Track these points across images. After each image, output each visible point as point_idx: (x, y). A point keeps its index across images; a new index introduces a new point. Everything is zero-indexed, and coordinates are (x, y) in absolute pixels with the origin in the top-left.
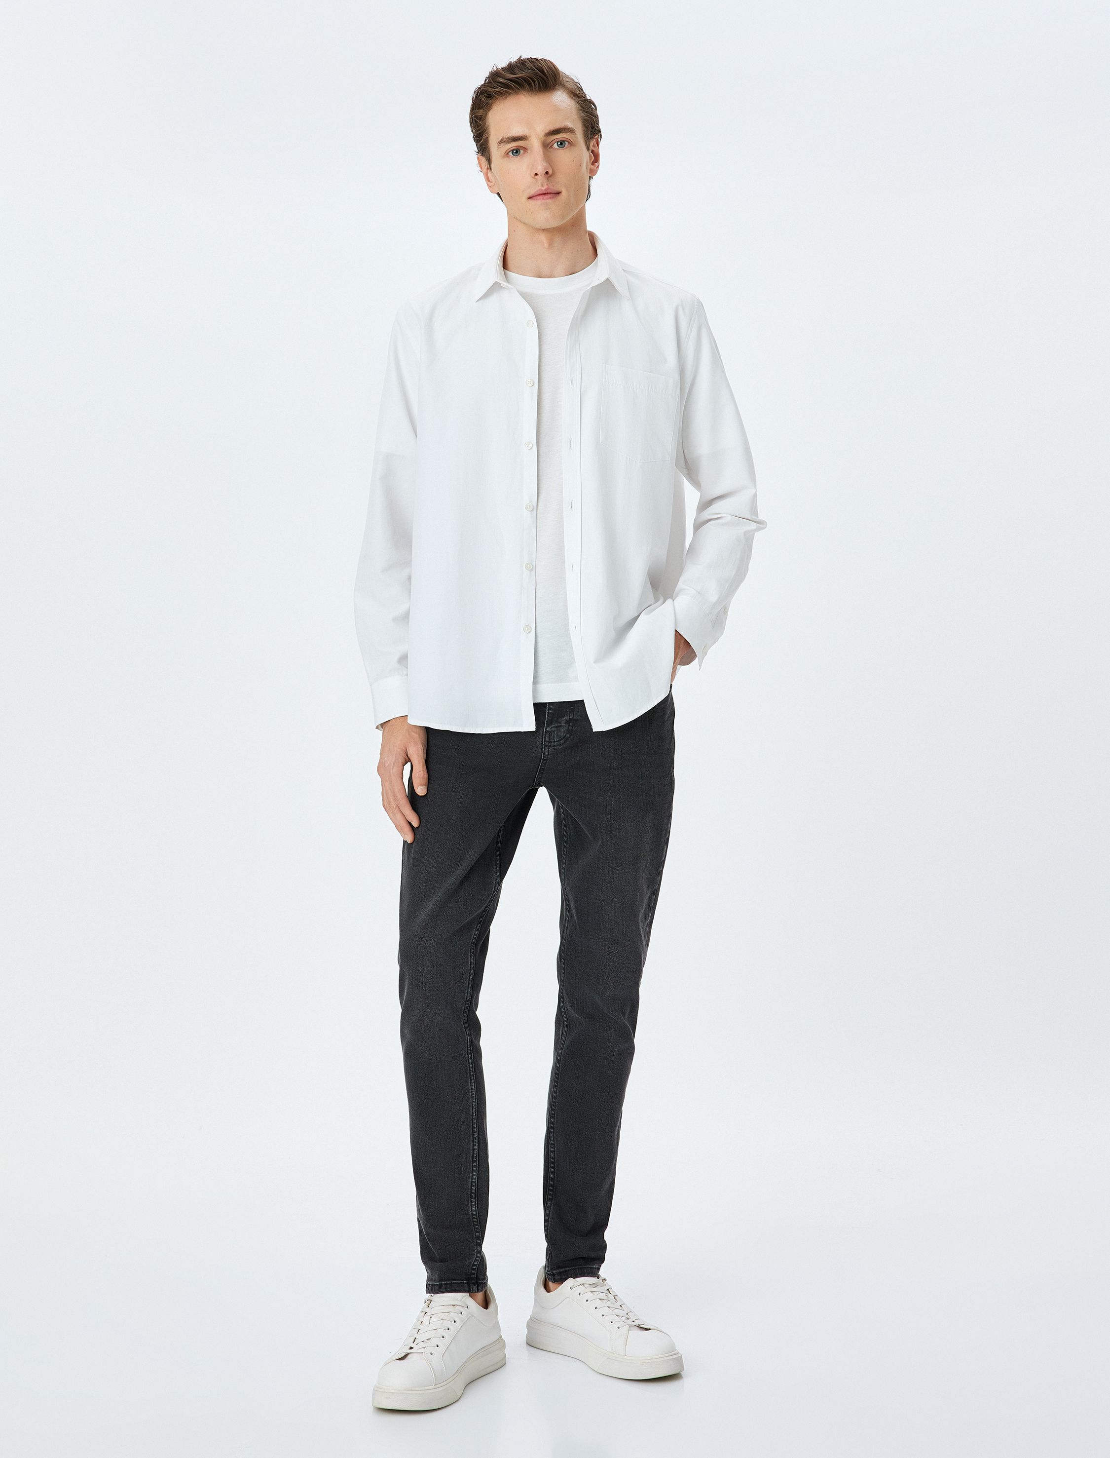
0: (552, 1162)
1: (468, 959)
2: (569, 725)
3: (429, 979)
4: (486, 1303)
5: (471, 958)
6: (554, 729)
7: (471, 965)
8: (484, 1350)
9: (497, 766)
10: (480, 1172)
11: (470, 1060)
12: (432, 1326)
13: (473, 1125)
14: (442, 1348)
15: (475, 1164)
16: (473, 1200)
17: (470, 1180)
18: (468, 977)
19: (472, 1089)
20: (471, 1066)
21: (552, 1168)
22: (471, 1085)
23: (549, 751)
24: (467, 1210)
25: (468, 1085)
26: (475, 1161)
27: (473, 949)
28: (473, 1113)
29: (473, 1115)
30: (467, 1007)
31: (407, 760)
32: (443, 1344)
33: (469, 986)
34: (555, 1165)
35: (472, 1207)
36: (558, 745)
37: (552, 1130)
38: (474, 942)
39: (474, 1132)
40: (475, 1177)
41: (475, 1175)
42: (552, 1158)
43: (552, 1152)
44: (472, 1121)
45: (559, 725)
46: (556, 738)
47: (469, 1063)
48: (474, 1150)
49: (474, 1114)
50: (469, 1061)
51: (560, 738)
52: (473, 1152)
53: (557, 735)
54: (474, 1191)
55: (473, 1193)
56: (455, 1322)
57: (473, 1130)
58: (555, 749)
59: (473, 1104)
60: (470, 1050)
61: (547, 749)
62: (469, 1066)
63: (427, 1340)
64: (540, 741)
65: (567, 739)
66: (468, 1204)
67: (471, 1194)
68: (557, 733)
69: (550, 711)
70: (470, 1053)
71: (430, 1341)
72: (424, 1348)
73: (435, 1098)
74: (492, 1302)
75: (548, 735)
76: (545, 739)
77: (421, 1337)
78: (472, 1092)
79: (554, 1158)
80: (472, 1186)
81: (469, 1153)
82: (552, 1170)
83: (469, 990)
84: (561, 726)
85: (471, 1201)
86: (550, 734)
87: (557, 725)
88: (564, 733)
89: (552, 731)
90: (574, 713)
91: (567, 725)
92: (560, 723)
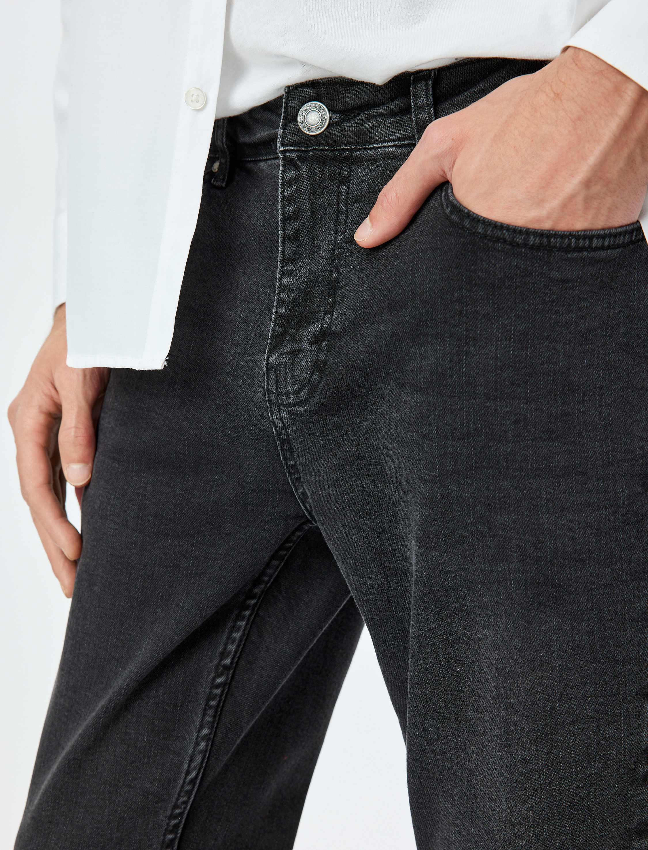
2: (320, 350)
6: (284, 359)
23: (281, 416)
36: (297, 404)
45: (296, 347)
46: (290, 385)
51: (300, 383)
53: (293, 377)
58: (292, 414)
61: (275, 414)
64: (261, 392)
65: (315, 387)
68: (292, 370)
69: (284, 296)
75: (272, 376)
76: (268, 385)
84: (300, 351)
86: (276, 370)
87: (291, 348)
88: (307, 369)
89: (280, 364)
90: (332, 314)
91: (315, 349)
92: (300, 342)
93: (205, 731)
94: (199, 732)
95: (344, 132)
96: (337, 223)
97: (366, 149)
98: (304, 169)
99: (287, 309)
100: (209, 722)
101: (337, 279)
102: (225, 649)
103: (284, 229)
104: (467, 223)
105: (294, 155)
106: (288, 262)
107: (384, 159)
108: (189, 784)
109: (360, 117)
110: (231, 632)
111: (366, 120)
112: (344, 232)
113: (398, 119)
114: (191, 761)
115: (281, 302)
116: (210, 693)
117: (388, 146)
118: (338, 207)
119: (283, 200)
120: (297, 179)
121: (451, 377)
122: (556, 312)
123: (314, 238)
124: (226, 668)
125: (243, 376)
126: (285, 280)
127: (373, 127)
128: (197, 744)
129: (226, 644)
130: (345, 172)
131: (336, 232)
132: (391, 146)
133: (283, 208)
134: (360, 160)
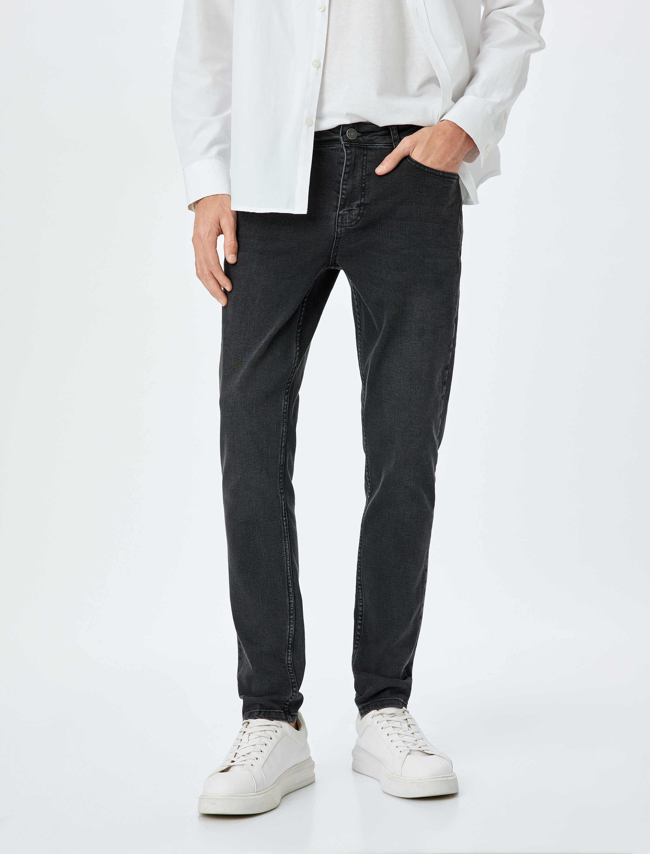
0: (360, 615)
1: (280, 428)
2: (360, 209)
3: (244, 446)
4: (297, 727)
5: (283, 428)
6: (345, 212)
7: (283, 434)
8: (298, 767)
9: (295, 248)
10: (297, 625)
11: (285, 523)
12: (251, 743)
13: (288, 581)
14: (261, 761)
15: (292, 617)
16: (289, 651)
17: (288, 632)
18: (280, 445)
19: (286, 549)
20: (285, 528)
21: (360, 620)
22: (286, 545)
23: (341, 230)
24: (284, 659)
25: (282, 545)
26: (292, 614)
27: (286, 418)
28: (287, 570)
29: (287, 572)
30: (282, 472)
31: (221, 232)
32: (262, 757)
33: (281, 452)
34: (362, 618)
35: (288, 657)
36: (350, 226)
37: (360, 587)
38: (286, 412)
39: (289, 587)
40: (292, 629)
41: (292, 627)
42: (361, 611)
43: (361, 606)
44: (287, 577)
46: (347, 220)
47: (284, 525)
48: (290, 603)
49: (289, 571)
50: (283, 523)
51: (352, 220)
52: (290, 605)
53: (349, 218)
54: (290, 642)
55: (290, 644)
56: (271, 739)
57: (288, 586)
58: (347, 229)
59: (287, 562)
60: (285, 513)
61: (339, 229)
62: (284, 528)
63: (248, 754)
64: (334, 223)
65: (359, 221)
66: (286, 654)
67: (288, 645)
68: (349, 216)
69: (344, 192)
70: (285, 517)
71: (250, 755)
72: (245, 761)
73: (252, 556)
74: (302, 726)
75: (340, 218)
76: (338, 221)
77: (241, 752)
78: (286, 551)
79: (362, 612)
80: (289, 637)
81: (286, 606)
82: (360, 622)
83: (282, 456)
84: (352, 210)
85: (288, 651)
86: (342, 216)
87: (349, 209)
88: (355, 215)
89: (344, 214)
90: (365, 198)
91: (358, 209)
92: (352, 207)
93: (298, 349)
94: (296, 349)
95: (364, 139)
96: (363, 169)
97: (372, 145)
98: (353, 150)
99: (345, 196)
100: (298, 345)
101: (365, 186)
102: (299, 319)
103: (345, 170)
104: (422, 168)
105: (348, 145)
106: (345, 181)
107: (380, 149)
108: (294, 369)
109: (370, 135)
110: (301, 313)
111: (372, 136)
112: (366, 172)
113: (384, 137)
114: (295, 360)
115: (343, 194)
116: (297, 335)
117: (381, 145)
118: (363, 163)
119: (346, 160)
120: (351, 153)
121: (414, 215)
122: (444, 197)
123: (353, 173)
124: (300, 326)
125: (325, 219)
126: (344, 187)
127: (375, 139)
128: (296, 353)
129: (299, 318)
130: (365, 152)
131: (362, 172)
132: (382, 145)
133: (346, 162)
134: (370, 149)
